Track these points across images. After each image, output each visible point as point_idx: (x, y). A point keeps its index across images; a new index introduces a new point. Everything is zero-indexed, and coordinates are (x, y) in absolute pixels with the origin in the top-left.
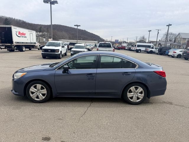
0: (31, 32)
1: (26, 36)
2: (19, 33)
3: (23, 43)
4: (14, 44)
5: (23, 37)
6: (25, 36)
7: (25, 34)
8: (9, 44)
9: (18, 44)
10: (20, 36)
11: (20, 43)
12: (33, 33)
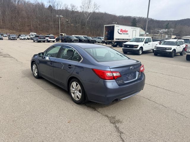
0: (134, 29)
1: (128, 33)
2: (121, 30)
3: (123, 39)
4: (115, 40)
5: (124, 34)
6: (126, 33)
7: (127, 31)
8: (110, 41)
9: (118, 40)
10: (121, 33)
11: (121, 39)
12: (137, 30)
